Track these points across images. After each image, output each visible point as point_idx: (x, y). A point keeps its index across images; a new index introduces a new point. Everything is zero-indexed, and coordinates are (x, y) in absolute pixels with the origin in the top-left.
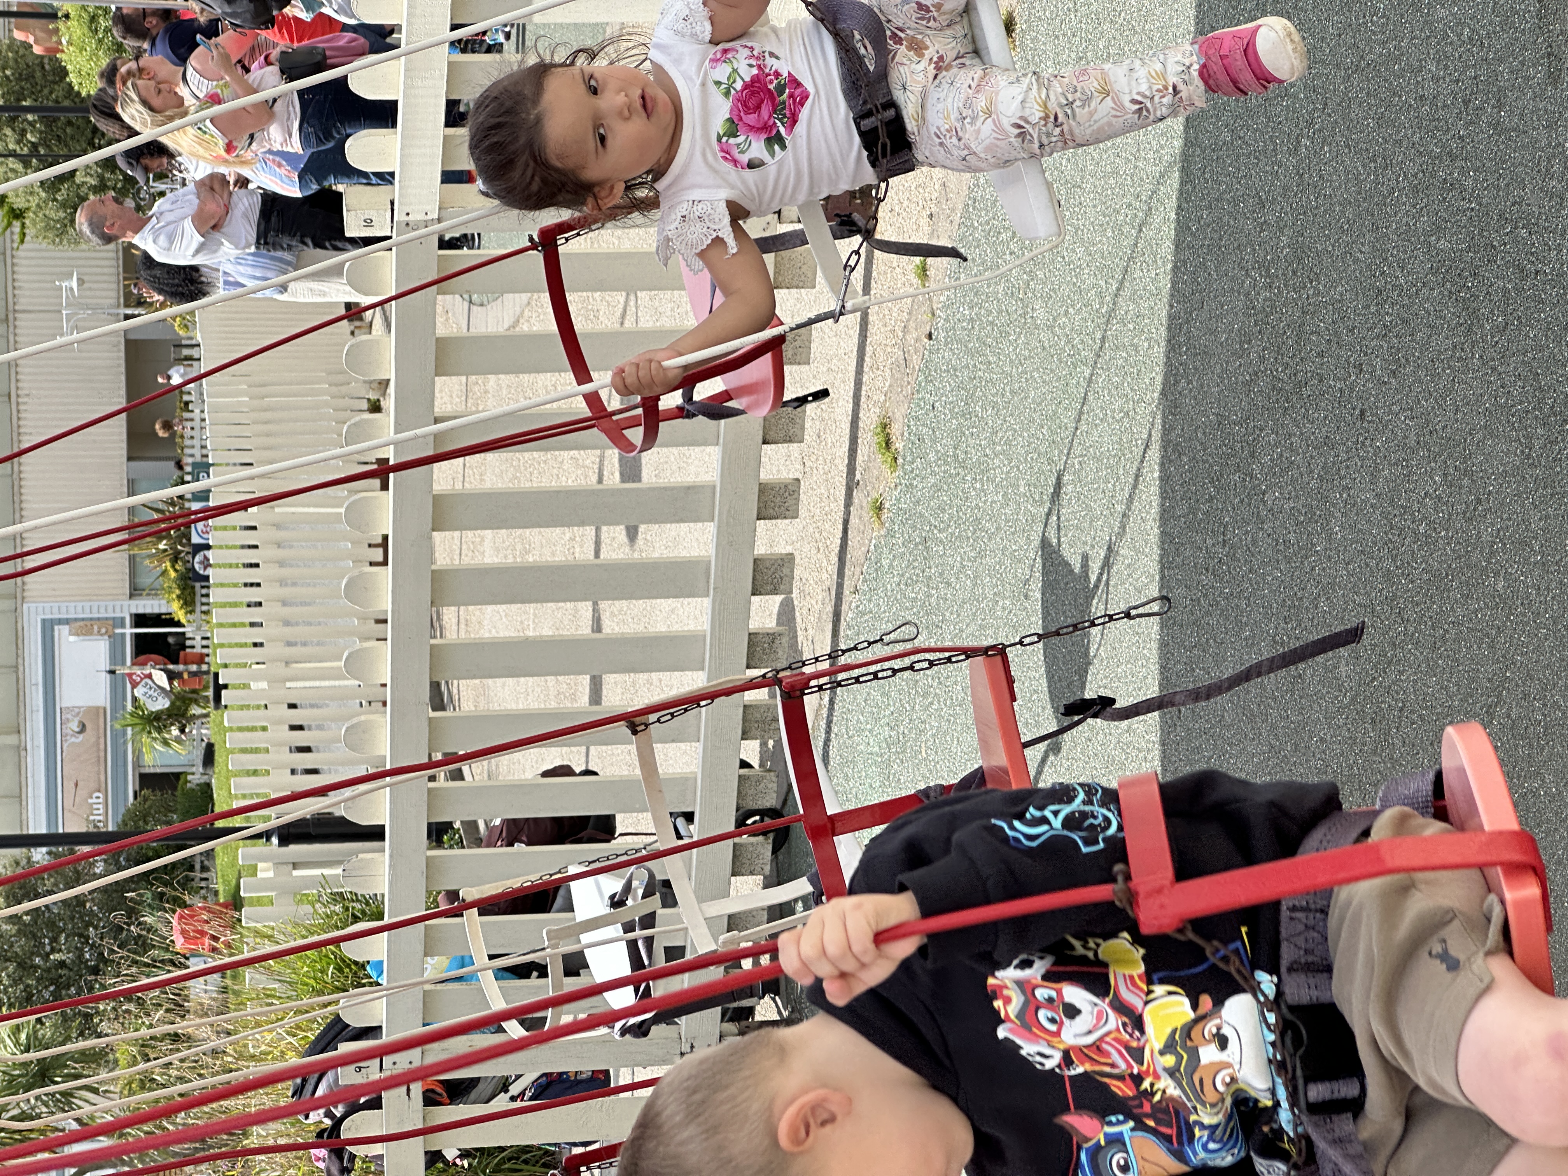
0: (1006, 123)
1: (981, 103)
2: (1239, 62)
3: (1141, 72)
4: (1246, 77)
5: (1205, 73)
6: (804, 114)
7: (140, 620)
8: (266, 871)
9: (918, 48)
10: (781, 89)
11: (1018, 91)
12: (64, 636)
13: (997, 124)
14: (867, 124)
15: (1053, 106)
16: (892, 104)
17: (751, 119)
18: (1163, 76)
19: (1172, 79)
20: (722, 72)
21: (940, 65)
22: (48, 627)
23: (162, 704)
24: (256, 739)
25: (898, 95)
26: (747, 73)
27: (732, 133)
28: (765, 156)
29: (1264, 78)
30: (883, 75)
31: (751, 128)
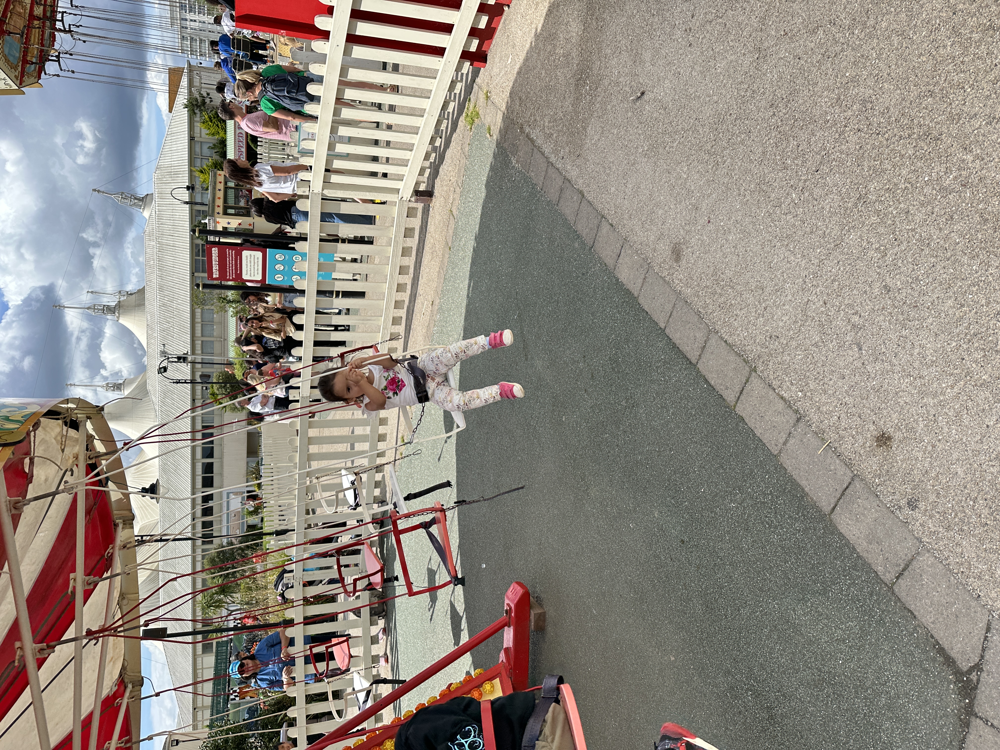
0: (455, 405)
1: (449, 399)
2: (509, 393)
3: (487, 393)
4: (510, 396)
5: (501, 394)
6: (404, 389)
7: (248, 492)
8: (272, 542)
9: (433, 379)
10: (399, 382)
11: (458, 397)
12: (232, 496)
13: (453, 405)
14: (419, 395)
15: (466, 401)
16: (426, 391)
17: (391, 387)
18: (491, 394)
19: (494, 395)
20: (386, 374)
21: (439, 384)
22: (228, 494)
23: (252, 509)
24: (271, 518)
25: (428, 389)
26: (392, 376)
27: (386, 389)
28: (392, 396)
29: (514, 396)
30: (424, 385)
31: (391, 389)
